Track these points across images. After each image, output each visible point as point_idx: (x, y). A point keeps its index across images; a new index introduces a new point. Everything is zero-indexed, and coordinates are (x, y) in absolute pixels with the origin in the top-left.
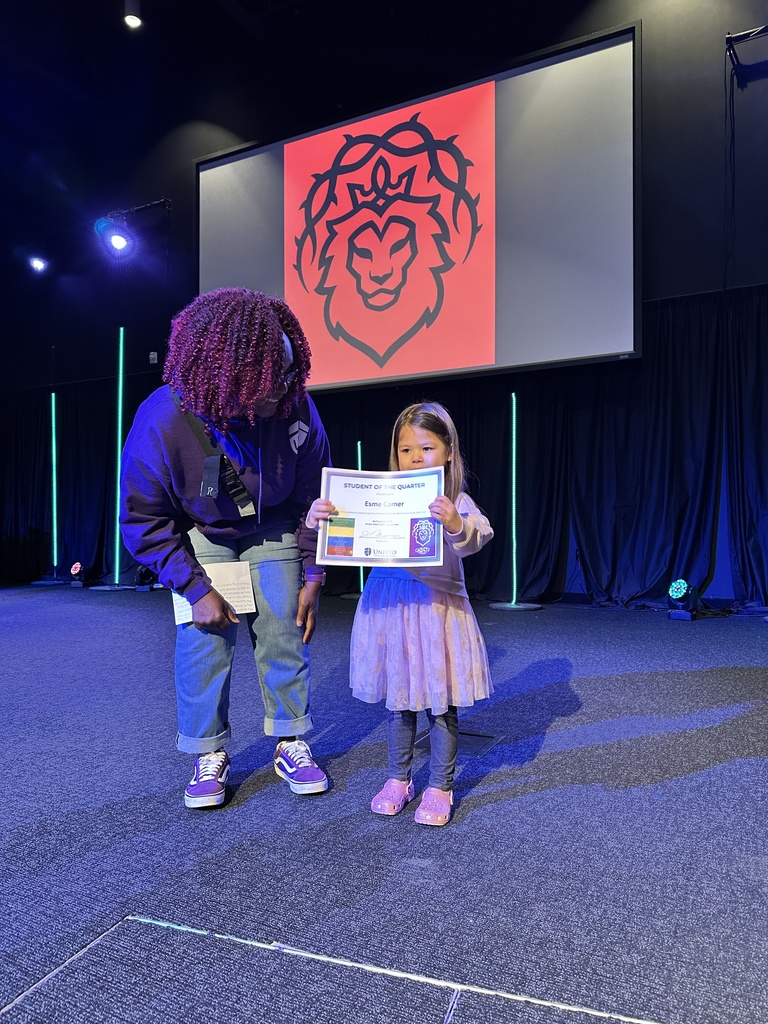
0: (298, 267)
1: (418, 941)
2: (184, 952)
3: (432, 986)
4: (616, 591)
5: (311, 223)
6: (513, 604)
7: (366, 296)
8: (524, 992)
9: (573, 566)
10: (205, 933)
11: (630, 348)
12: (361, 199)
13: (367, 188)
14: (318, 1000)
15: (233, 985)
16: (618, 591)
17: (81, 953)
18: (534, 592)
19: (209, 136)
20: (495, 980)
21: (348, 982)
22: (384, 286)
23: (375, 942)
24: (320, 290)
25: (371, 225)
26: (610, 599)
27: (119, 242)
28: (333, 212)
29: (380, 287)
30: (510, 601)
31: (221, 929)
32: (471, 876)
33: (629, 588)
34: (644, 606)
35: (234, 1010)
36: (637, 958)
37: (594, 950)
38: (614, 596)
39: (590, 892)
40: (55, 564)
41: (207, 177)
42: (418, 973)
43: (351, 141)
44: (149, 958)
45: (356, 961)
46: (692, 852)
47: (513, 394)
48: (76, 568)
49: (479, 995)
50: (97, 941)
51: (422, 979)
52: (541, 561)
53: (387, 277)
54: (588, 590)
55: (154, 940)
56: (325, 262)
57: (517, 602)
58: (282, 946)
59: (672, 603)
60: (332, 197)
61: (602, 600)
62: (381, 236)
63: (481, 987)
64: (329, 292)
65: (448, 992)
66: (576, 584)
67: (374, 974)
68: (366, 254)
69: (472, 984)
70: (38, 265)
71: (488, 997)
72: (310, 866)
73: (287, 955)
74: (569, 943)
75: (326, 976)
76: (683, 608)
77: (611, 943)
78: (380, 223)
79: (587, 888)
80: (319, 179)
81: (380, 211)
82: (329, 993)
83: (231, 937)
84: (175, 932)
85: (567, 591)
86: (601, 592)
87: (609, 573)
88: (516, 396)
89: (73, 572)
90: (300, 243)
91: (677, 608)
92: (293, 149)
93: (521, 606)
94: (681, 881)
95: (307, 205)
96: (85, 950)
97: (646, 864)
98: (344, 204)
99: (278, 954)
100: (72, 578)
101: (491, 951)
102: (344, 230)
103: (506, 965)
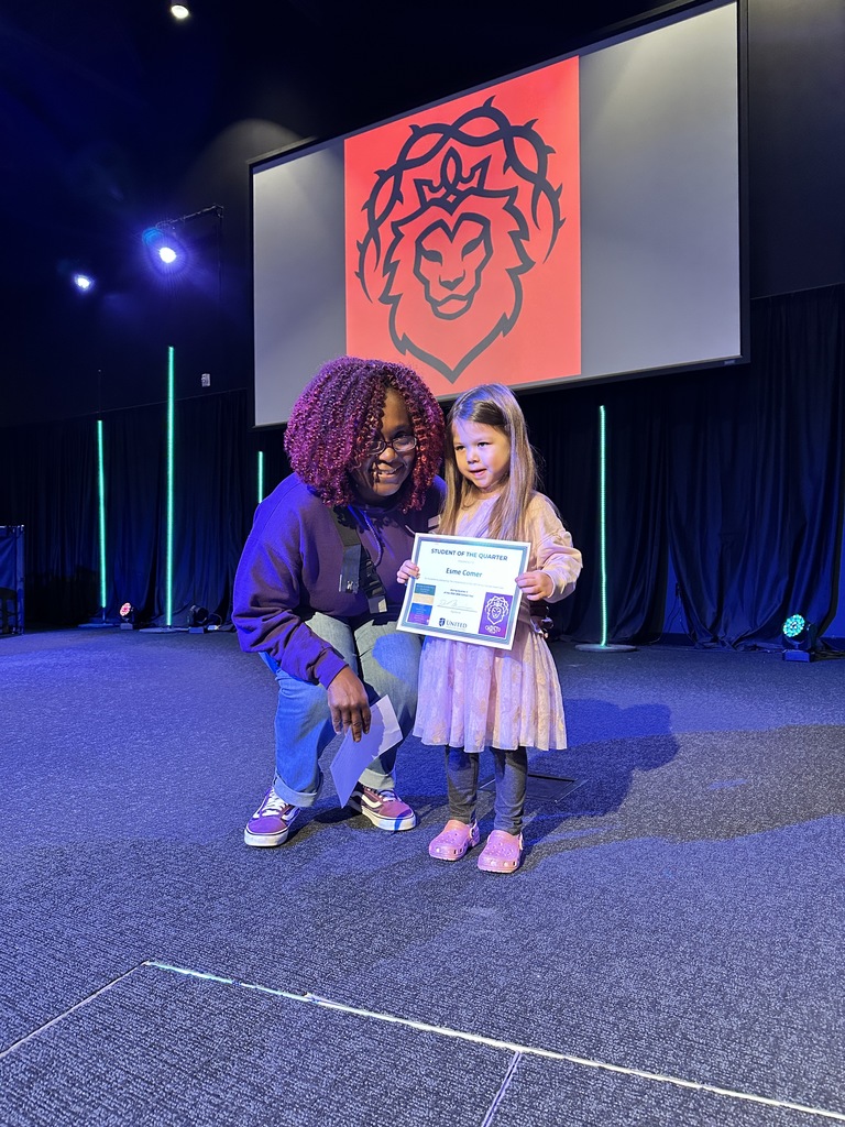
0: (360, 275)
1: (474, 997)
2: (205, 1001)
3: (489, 1047)
4: (722, 629)
5: (374, 225)
6: (603, 645)
7: (435, 304)
8: (598, 1056)
9: (672, 603)
10: (230, 982)
11: (736, 352)
12: (429, 196)
13: (436, 185)
14: (353, 1058)
15: (257, 1038)
16: (725, 631)
17: (89, 1000)
18: (627, 633)
19: (264, 135)
20: (564, 1042)
21: (391, 1039)
22: (455, 292)
23: (422, 995)
24: (385, 299)
25: (441, 224)
26: (715, 640)
27: (168, 255)
28: (399, 212)
29: (449, 293)
30: (599, 643)
31: (249, 978)
32: (541, 927)
33: (738, 627)
34: (755, 647)
35: (255, 1066)
36: (736, 1023)
37: (685, 1012)
38: (720, 636)
39: (681, 948)
40: (104, 605)
41: (261, 180)
42: (473, 1032)
43: (418, 132)
44: (164, 1007)
45: (401, 1017)
46: (807, 907)
47: (602, 407)
48: (125, 609)
49: (543, 1059)
50: (109, 987)
51: (477, 1039)
52: (635, 596)
53: (458, 281)
54: (690, 629)
55: (172, 987)
56: (390, 268)
57: (608, 643)
58: (317, 998)
59: (787, 643)
60: (397, 196)
61: (706, 640)
62: (451, 235)
63: (547, 1049)
64: (395, 300)
65: (506, 1054)
66: (676, 622)
67: (421, 1031)
68: (435, 256)
69: (537, 1046)
70: (83, 283)
71: (555, 1061)
72: (356, 913)
73: (321, 1008)
74: (655, 1003)
75: (365, 1032)
76: (800, 647)
77: (706, 1005)
78: (451, 222)
79: (678, 944)
80: (383, 176)
81: (451, 209)
82: (366, 1050)
83: (259, 987)
84: (196, 980)
85: (666, 631)
86: (704, 631)
87: (715, 611)
88: (606, 409)
89: (123, 613)
90: (362, 248)
91: (793, 647)
92: (354, 144)
93: (612, 647)
94: (793, 937)
95: (370, 205)
96: (94, 996)
97: (750, 919)
98: (411, 202)
99: (311, 1006)
100: (121, 619)
101: (560, 1010)
102: (411, 231)
103: (577, 1026)
